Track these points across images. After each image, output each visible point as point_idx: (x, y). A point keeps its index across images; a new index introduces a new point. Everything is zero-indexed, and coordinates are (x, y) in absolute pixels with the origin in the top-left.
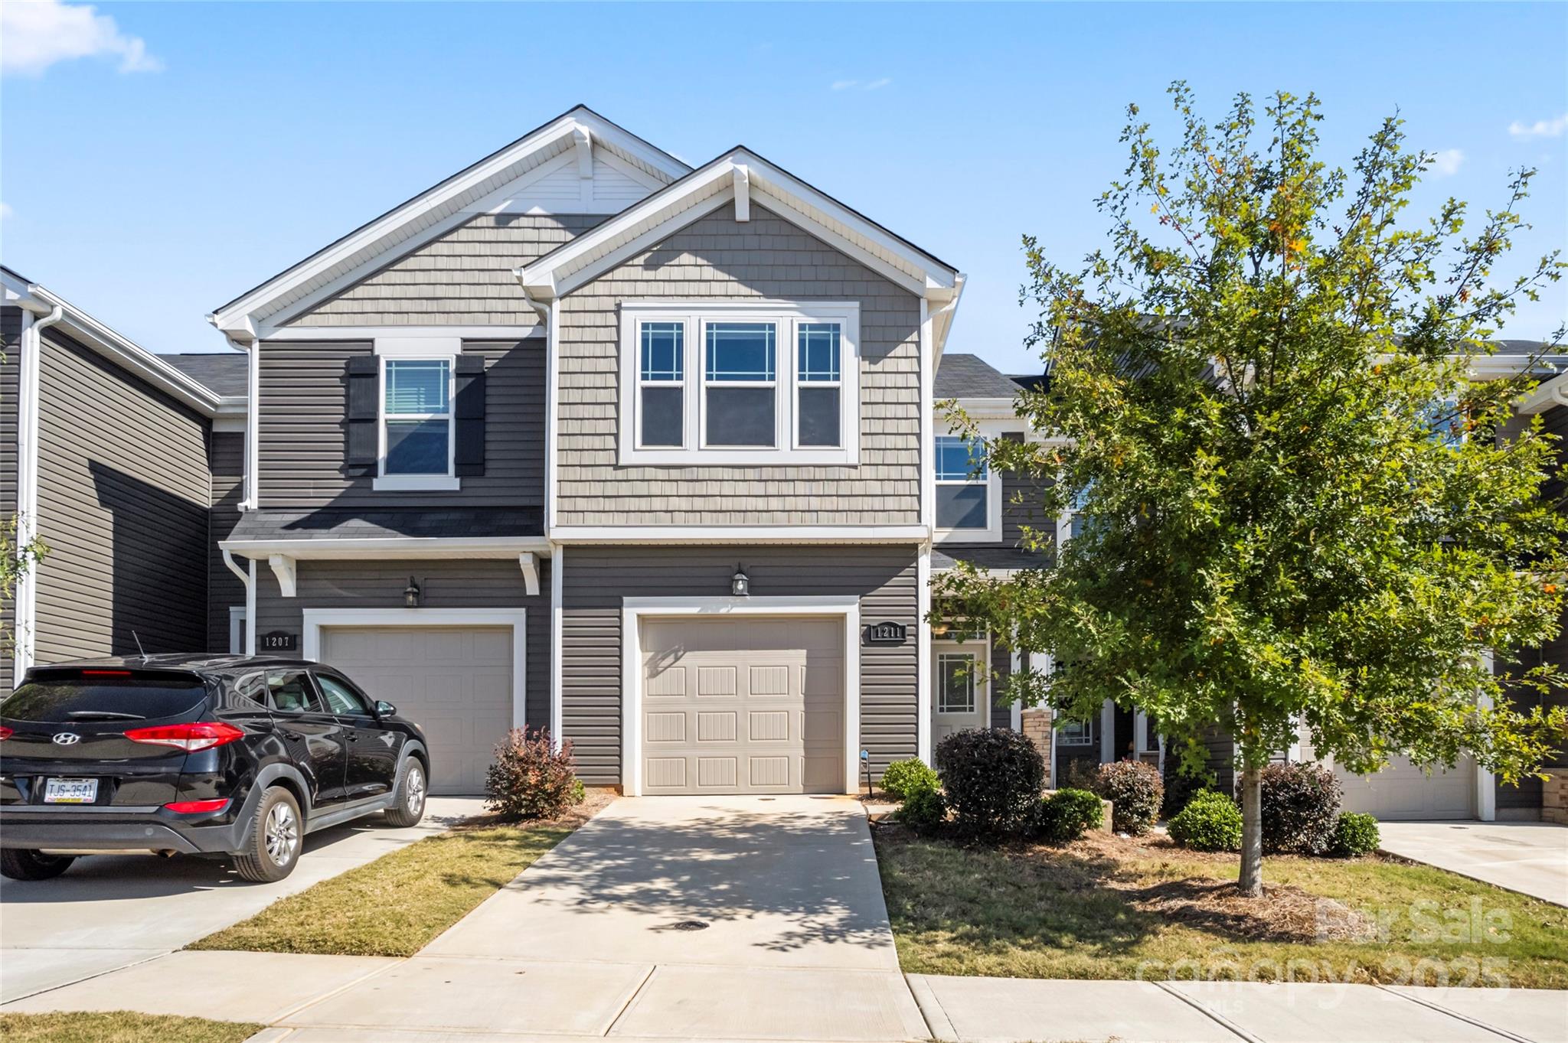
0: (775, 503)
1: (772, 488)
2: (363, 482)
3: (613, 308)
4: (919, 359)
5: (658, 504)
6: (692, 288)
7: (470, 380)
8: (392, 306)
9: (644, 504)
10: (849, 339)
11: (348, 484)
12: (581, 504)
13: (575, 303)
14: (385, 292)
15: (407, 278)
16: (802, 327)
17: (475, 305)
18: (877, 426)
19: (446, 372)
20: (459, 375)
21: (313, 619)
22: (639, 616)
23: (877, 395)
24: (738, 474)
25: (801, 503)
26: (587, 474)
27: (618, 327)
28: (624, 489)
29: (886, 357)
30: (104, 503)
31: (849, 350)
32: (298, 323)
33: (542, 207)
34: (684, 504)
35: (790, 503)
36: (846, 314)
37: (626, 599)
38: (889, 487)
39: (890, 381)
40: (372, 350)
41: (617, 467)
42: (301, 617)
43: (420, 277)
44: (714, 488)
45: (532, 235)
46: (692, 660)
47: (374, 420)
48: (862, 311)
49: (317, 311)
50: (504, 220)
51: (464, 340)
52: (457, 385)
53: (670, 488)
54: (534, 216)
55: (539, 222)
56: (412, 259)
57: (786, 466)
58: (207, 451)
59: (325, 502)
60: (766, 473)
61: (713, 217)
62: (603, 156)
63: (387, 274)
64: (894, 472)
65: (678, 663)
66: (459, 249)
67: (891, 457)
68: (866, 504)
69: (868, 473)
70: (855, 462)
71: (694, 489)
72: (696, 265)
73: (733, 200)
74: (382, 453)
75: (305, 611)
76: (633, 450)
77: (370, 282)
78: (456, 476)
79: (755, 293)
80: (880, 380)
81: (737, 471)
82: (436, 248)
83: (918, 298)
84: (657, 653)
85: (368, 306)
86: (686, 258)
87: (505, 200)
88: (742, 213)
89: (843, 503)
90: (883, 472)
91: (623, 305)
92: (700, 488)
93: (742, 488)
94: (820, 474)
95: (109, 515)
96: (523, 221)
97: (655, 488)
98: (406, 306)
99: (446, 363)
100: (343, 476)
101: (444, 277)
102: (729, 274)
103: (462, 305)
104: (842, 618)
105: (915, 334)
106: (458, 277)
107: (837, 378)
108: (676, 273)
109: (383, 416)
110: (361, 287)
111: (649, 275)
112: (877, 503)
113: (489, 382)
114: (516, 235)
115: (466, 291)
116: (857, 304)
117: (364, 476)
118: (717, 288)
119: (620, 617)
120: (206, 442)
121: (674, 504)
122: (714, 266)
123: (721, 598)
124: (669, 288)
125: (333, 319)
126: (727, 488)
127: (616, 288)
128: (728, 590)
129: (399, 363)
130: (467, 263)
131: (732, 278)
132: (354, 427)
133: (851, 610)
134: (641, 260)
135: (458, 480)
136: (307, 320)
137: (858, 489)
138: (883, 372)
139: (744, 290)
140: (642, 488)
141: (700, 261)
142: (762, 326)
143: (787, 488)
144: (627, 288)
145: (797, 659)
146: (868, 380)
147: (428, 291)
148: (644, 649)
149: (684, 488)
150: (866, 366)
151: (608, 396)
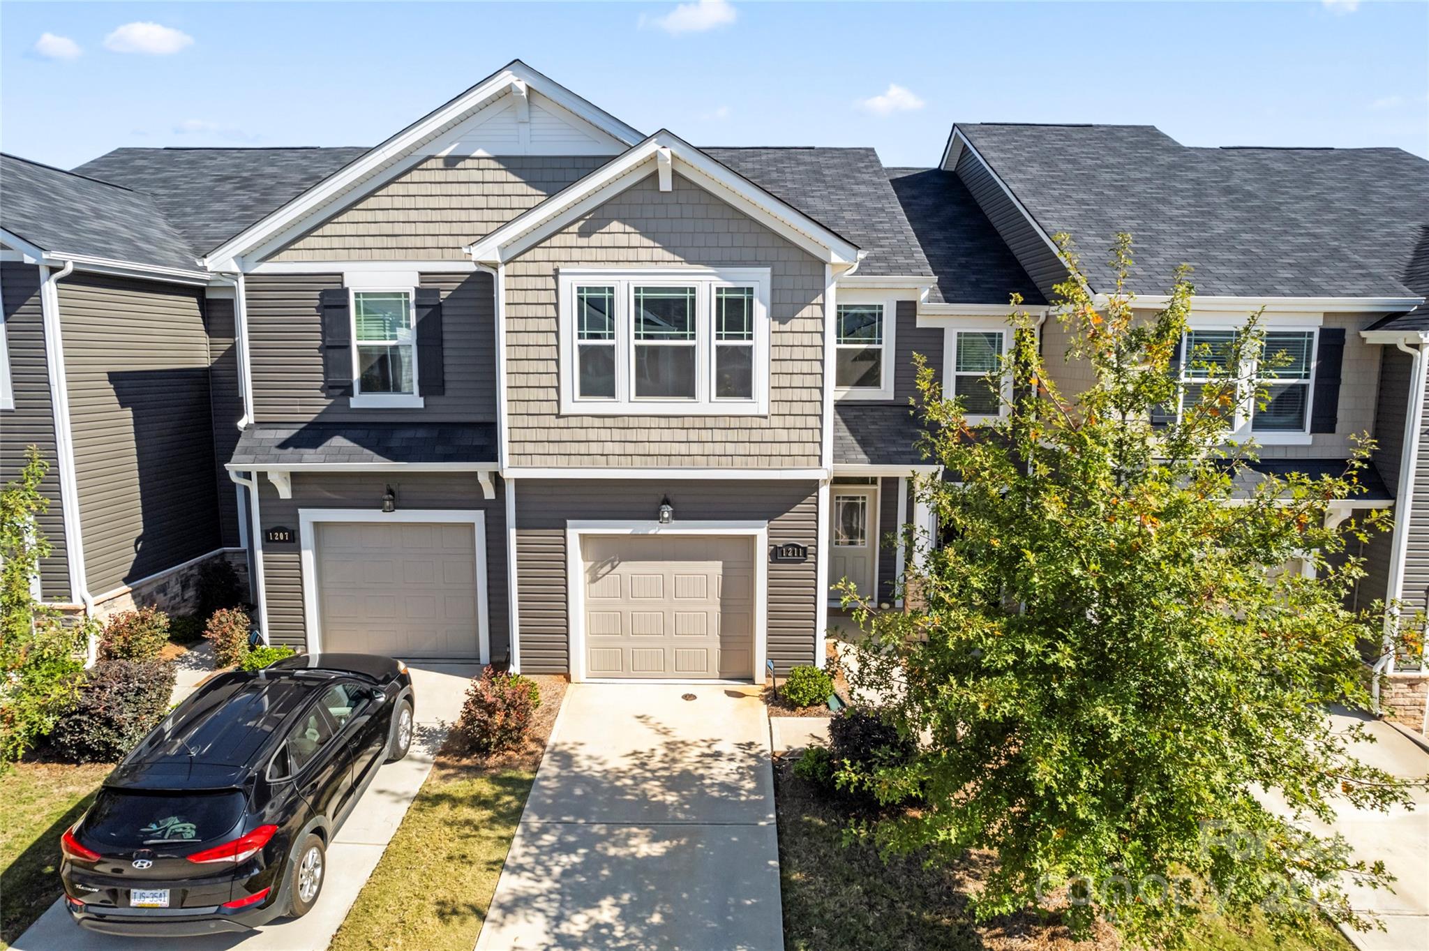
0: (695, 449)
1: (693, 435)
2: (342, 400)
3: (552, 272)
4: (823, 320)
5: (595, 448)
6: (622, 254)
7: (429, 310)
8: (356, 242)
9: (583, 448)
10: (762, 301)
11: (329, 402)
12: (530, 448)
13: (519, 268)
14: (351, 229)
15: (369, 216)
16: (719, 290)
17: (430, 242)
18: (785, 381)
19: (407, 303)
20: (418, 306)
21: (307, 517)
22: (580, 535)
23: (785, 353)
24: (663, 423)
25: (719, 449)
26: (533, 421)
27: (557, 291)
28: (566, 435)
29: (793, 318)
30: (123, 405)
31: (761, 311)
32: (276, 258)
33: (485, 149)
34: (617, 448)
35: (709, 448)
36: (759, 279)
37: (569, 522)
38: (794, 435)
39: (797, 339)
40: (342, 283)
41: (558, 416)
42: (297, 515)
43: (380, 216)
44: (643, 435)
45: (477, 176)
46: (625, 568)
47: (347, 347)
48: (773, 276)
49: (292, 247)
50: (451, 162)
51: (421, 274)
52: (418, 314)
53: (605, 435)
54: (478, 158)
55: (483, 164)
56: (372, 198)
57: (705, 416)
58: (203, 317)
59: (310, 418)
60: (688, 422)
61: (639, 187)
62: (538, 101)
63: (350, 213)
64: (800, 422)
65: (615, 571)
66: (413, 189)
67: (797, 409)
68: (776, 449)
69: (776, 422)
70: (765, 412)
71: (626, 436)
72: (624, 233)
73: (657, 172)
74: (356, 375)
75: (300, 511)
76: (573, 402)
77: (336, 220)
78: (421, 395)
79: (677, 258)
80: (788, 338)
81: (663, 420)
82: (393, 189)
83: (823, 264)
84: (597, 562)
85: (336, 242)
86: (615, 226)
87: (452, 143)
88: (666, 184)
89: (755, 449)
90: (790, 421)
91: (561, 271)
92: (631, 435)
93: (667, 435)
94: (735, 423)
95: (129, 412)
96: (469, 164)
97: (592, 435)
98: (369, 242)
99: (407, 295)
100: (324, 395)
101: (401, 216)
102: (654, 241)
103: (418, 242)
104: (752, 538)
105: (820, 297)
106: (413, 215)
107: (750, 337)
108: (607, 240)
109: (355, 343)
110: (329, 225)
111: (583, 241)
112: (784, 449)
113: (445, 312)
114: (462, 176)
115: (421, 229)
116: (768, 270)
117: (342, 394)
118: (644, 254)
119: (565, 537)
120: (201, 310)
121: (609, 447)
122: (640, 233)
123: (650, 522)
124: (601, 254)
125: (307, 255)
126: (655, 435)
127: (555, 254)
128: (656, 516)
129: (365, 295)
130: (421, 202)
131: (657, 245)
132: (331, 353)
133: (760, 532)
134: (575, 228)
135: (422, 399)
136: (284, 255)
137: (768, 435)
138: (791, 332)
139: (668, 256)
140: (581, 435)
141: (628, 229)
142: (683, 290)
143: (706, 435)
144: (564, 255)
145: (714, 569)
146: (777, 339)
147: (387, 229)
148: (585, 558)
149: (617, 435)
150: (776, 326)
151: (549, 353)
